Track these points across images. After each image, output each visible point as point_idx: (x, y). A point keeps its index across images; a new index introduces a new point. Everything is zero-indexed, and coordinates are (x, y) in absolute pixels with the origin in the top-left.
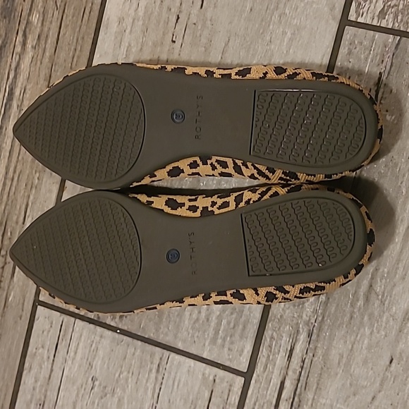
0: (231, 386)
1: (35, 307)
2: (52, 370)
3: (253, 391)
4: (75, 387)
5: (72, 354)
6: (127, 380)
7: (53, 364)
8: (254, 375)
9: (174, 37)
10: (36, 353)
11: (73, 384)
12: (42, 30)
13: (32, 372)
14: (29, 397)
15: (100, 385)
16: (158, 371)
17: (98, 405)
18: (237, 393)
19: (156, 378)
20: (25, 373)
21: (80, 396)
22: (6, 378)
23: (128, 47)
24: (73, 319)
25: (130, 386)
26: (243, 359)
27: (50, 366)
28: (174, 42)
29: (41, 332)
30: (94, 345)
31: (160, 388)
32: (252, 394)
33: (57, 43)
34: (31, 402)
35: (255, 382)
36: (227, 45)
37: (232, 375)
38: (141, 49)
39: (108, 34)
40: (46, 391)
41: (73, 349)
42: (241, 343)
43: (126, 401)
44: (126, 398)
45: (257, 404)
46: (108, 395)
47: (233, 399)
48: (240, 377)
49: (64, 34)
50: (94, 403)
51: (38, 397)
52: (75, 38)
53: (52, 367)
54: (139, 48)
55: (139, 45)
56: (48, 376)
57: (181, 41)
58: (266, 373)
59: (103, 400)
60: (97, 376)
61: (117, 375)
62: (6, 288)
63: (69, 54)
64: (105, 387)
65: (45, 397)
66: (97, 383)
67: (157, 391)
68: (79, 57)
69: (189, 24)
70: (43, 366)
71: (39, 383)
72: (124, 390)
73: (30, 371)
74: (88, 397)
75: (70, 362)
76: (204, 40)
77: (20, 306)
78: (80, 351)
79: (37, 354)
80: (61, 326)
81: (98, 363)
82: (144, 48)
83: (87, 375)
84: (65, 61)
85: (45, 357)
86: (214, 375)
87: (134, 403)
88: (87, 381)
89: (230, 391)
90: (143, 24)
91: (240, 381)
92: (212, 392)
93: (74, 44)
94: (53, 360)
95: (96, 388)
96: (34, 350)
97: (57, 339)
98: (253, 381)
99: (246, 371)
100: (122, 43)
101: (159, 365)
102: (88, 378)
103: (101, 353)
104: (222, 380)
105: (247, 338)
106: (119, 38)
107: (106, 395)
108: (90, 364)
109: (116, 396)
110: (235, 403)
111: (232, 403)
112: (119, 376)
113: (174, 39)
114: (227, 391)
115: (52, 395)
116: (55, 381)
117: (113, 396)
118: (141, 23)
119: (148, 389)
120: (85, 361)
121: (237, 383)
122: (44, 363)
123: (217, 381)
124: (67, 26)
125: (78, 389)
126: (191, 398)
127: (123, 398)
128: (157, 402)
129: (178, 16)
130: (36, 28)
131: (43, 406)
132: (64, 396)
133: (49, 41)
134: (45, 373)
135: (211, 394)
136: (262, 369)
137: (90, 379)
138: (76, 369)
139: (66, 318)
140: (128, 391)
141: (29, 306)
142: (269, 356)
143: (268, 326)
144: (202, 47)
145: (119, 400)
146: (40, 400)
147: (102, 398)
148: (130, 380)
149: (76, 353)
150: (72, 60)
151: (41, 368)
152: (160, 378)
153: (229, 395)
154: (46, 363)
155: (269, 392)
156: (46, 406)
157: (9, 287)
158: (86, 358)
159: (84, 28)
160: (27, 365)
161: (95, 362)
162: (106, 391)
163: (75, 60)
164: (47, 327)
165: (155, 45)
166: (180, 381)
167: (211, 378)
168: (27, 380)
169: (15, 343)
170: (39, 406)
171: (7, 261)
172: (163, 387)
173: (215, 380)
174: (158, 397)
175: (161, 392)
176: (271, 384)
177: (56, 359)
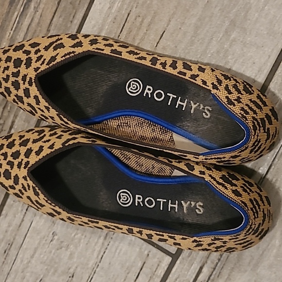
0: (160, 262)
2: (23, 220)
3: (177, 269)
4: (39, 237)
6: (80, 240)
7: (24, 215)
8: (180, 257)
10: (13, 204)
11: (38, 234)
13: (7, 218)
14: (2, 236)
15: (58, 239)
16: (105, 238)
17: (54, 254)
18: (164, 268)
19: (103, 244)
20: (2, 217)
21: (42, 244)
25: (81, 246)
27: (22, 217)
31: (105, 252)
32: (175, 272)
34: (3, 241)
35: (180, 263)
37: (163, 254)
40: (16, 235)
43: (76, 256)
44: (76, 254)
45: (178, 280)
46: (63, 248)
47: (160, 272)
48: (168, 257)
53: (24, 218)
56: (19, 224)
58: (190, 258)
59: (58, 251)
60: (57, 232)
61: (73, 235)
64: (62, 242)
65: (14, 239)
66: (56, 237)
67: (102, 253)
70: (17, 216)
71: (11, 228)
72: (76, 247)
73: (5, 217)
74: (47, 247)
75: (38, 217)
79: (14, 206)
83: (50, 230)
85: (20, 209)
86: (148, 250)
87: (82, 259)
88: (49, 234)
89: (158, 265)
91: (168, 259)
92: (144, 263)
94: (25, 213)
95: (54, 242)
96: (12, 202)
98: (178, 262)
99: (174, 253)
101: (107, 234)
104: (154, 256)
107: (61, 248)
108: (53, 222)
109: (69, 250)
110: (160, 275)
111: (159, 275)
112: (75, 236)
114: (157, 265)
115: (19, 240)
116: (24, 229)
117: (66, 250)
119: (95, 250)
121: (165, 261)
123: (150, 255)
125: (41, 238)
126: (127, 264)
128: (100, 262)
131: (11, 245)
132: (28, 242)
134: (17, 221)
135: (143, 265)
136: (187, 254)
137: (51, 233)
138: (42, 223)
140: (79, 249)
145: (71, 254)
146: (9, 240)
147: (58, 250)
148: (82, 241)
151: (15, 217)
152: (106, 244)
153: (157, 268)
154: (19, 214)
155: (189, 273)
156: (13, 246)
160: (4, 212)
162: (62, 245)
166: (121, 250)
167: (146, 253)
168: (3, 223)
170: (8, 245)
171: (4, 129)
172: (107, 251)
173: (148, 255)
174: (102, 258)
175: (104, 256)
176: (192, 267)
177: (27, 212)
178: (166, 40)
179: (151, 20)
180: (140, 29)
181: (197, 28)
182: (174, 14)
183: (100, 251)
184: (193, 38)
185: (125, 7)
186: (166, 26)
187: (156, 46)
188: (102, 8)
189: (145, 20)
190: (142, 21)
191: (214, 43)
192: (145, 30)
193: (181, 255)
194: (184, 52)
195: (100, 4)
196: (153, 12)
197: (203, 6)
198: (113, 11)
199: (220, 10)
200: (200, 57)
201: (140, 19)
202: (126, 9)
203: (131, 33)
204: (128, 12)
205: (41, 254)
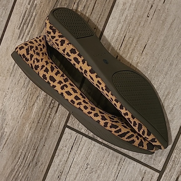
0: (152, 176)
1: (64, 128)
2: (68, 158)
3: (163, 180)
4: (78, 167)
5: (79, 152)
6: (103, 167)
7: (69, 155)
9: (149, 14)
11: (78, 165)
12: (86, 4)
14: (56, 168)
15: (90, 167)
16: (119, 165)
17: (88, 176)
18: (155, 180)
19: (117, 168)
20: (55, 157)
21: (80, 171)
22: (46, 158)
23: (126, 16)
24: (81, 136)
25: (104, 170)
26: (160, 165)
28: (149, 17)
29: (66, 140)
30: (90, 149)
31: (119, 173)
33: (93, 10)
34: (57, 171)
35: (165, 176)
36: (173, 21)
37: (154, 171)
38: (132, 18)
39: (117, 10)
40: (64, 167)
41: (80, 149)
42: (160, 157)
43: (101, 177)
46: (93, 173)
48: (157, 173)
49: (97, 7)
50: (86, 175)
51: (60, 169)
52: (102, 9)
54: (131, 17)
55: (132, 16)
56: (66, 160)
57: (152, 17)
58: (170, 173)
59: (90, 175)
60: (89, 163)
61: (99, 164)
62: (52, 118)
63: (98, 16)
64: (92, 169)
65: (63, 169)
67: (117, 174)
68: (102, 18)
69: (157, 9)
70: (65, 155)
71: (61, 163)
72: (101, 171)
73: (58, 157)
74: (83, 172)
75: (77, 155)
76: (162, 18)
77: (58, 127)
78: (83, 151)
79: (62, 150)
80: (76, 138)
81: (91, 157)
82: (134, 18)
84: (95, 19)
85: (66, 151)
86: (145, 170)
87: (105, 178)
88: (84, 165)
89: (152, 178)
90: (135, 7)
91: (157, 174)
92: (143, 178)
93: (101, 12)
94: (70, 153)
95: (88, 169)
96: (61, 147)
97: (73, 144)
98: (163, 176)
99: (161, 170)
100: (124, 14)
101: (119, 162)
102: (85, 163)
103: (93, 153)
104: (149, 173)
105: (163, 155)
106: (122, 12)
107: (92, 172)
108: (87, 157)
109: (97, 173)
113: (148, 16)
114: (150, 178)
115: (67, 169)
116: (69, 163)
117: (96, 173)
118: (134, 6)
119: (113, 172)
120: (85, 155)
121: (155, 176)
122: (65, 153)
123: (146, 173)
124: (98, 3)
125: (79, 168)
126: (133, 179)
127: (101, 175)
128: (116, 179)
129: (152, 5)
130: (84, 2)
132: (72, 170)
133: (89, 9)
134: (65, 158)
135: (143, 179)
136: (169, 170)
137: (86, 164)
138: (80, 159)
139: (79, 135)
140: (103, 172)
141: (61, 127)
142: (173, 165)
143: (175, 152)
144: (162, 21)
145: (98, 176)
146: (61, 170)
147: (90, 173)
148: (105, 167)
149: (81, 151)
150: (99, 19)
151: (63, 156)
152: (119, 168)
153: (151, 180)
154: (66, 154)
156: (63, 173)
157: (53, 117)
158: (85, 154)
159: (106, 5)
160: (57, 154)
161: (89, 157)
163: (100, 19)
164: (69, 138)
165: (139, 17)
166: (128, 171)
167: (144, 171)
168: (56, 160)
169: (53, 143)
170: (60, 173)
171: (55, 105)
172: (120, 172)
173: (145, 173)
174: (117, 177)
175: (119, 175)
176: (172, 178)
177: (71, 153)
178: (147, 49)
179: (138, 39)
180: (132, 44)
181: (165, 42)
182: (151, 34)
183: (116, 173)
184: (163, 47)
185: (122, 32)
186: (146, 41)
187: (142, 53)
188: (109, 34)
189: (135, 39)
190: (133, 40)
191: (175, 49)
192: (135, 45)
193: (165, 172)
194: (158, 55)
195: (108, 32)
196: (139, 34)
197: (168, 30)
198: (116, 35)
199: (177, 31)
200: (168, 58)
201: (131, 39)
202: (123, 34)
203: (127, 47)
204: (124, 35)
205: (80, 177)
